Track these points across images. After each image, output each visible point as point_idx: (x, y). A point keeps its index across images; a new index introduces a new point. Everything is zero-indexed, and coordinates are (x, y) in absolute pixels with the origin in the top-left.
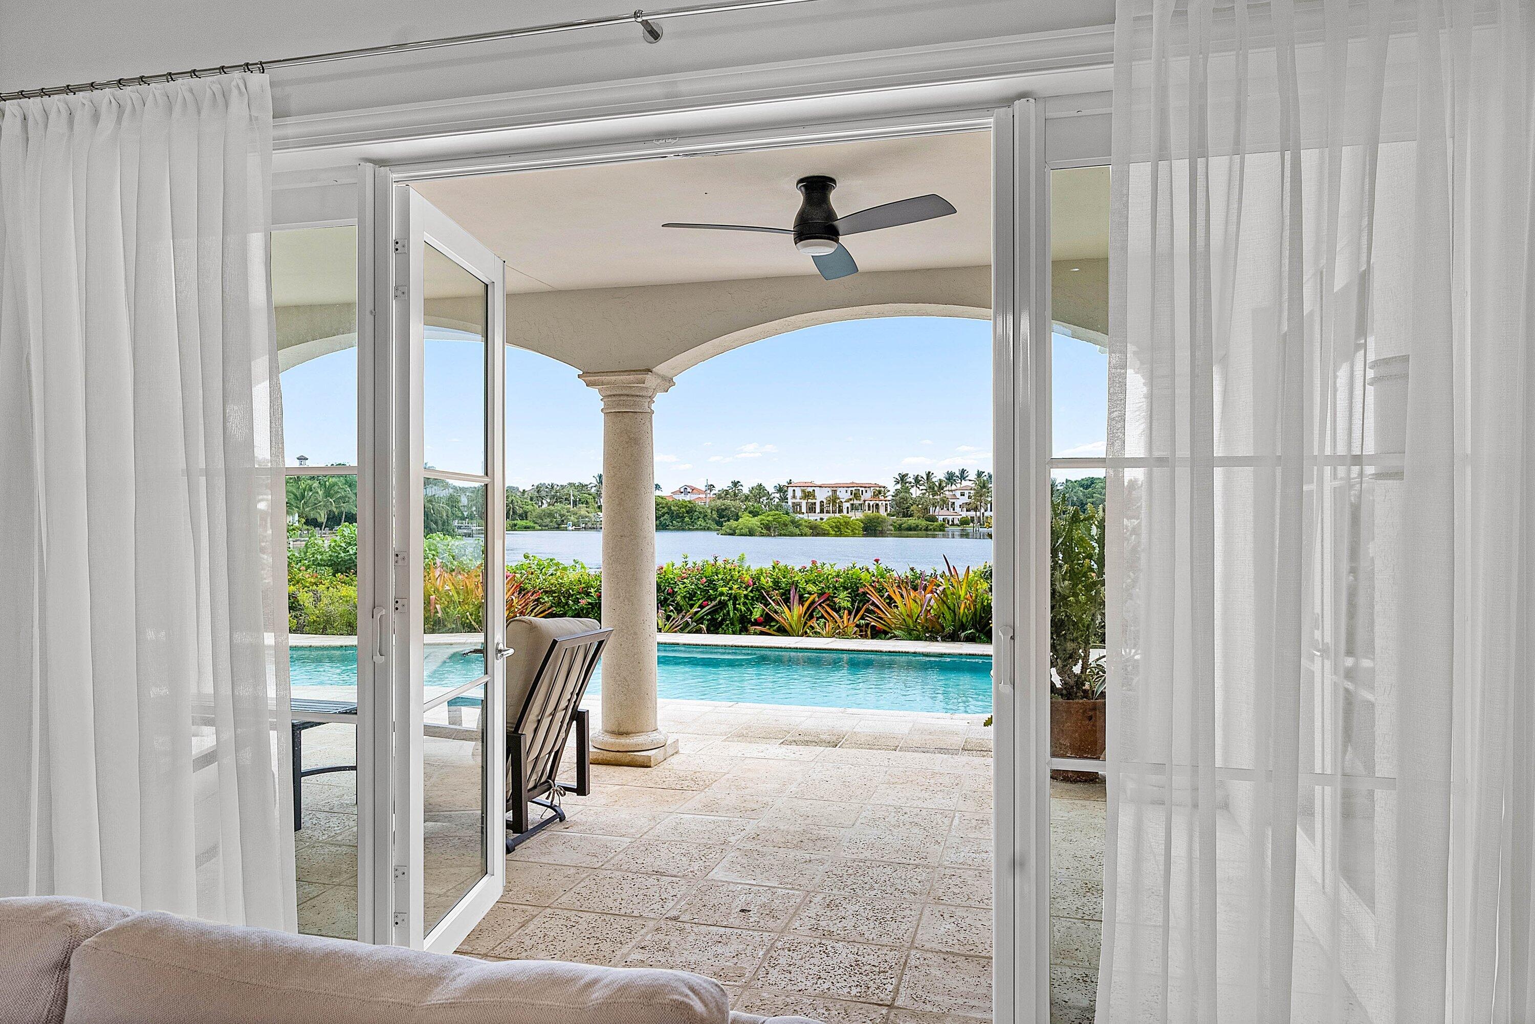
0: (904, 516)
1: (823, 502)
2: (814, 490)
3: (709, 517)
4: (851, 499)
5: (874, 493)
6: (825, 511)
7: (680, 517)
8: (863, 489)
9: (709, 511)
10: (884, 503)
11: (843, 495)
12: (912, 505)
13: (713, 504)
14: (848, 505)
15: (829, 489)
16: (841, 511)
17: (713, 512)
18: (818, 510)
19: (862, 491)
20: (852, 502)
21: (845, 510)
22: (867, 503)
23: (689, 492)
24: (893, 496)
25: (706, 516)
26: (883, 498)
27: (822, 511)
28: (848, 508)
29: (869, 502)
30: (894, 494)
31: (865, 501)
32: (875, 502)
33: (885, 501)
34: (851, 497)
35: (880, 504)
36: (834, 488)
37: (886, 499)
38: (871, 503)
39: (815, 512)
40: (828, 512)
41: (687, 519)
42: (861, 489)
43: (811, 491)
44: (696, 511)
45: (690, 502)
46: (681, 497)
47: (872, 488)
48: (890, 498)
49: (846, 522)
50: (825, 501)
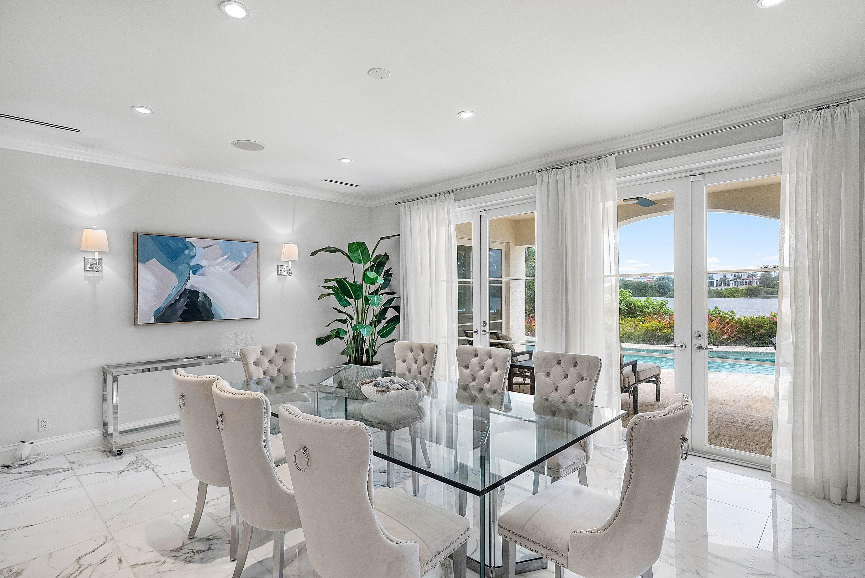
0: (768, 287)
1: (718, 281)
2: (713, 275)
3: (655, 289)
4: (735, 279)
5: (749, 275)
6: (719, 286)
7: (639, 290)
8: (742, 274)
9: (655, 287)
10: (755, 280)
11: (730, 277)
12: (773, 281)
13: (656, 283)
14: (733, 282)
15: (721, 274)
16: (728, 285)
17: (657, 287)
18: (715, 285)
19: (742, 275)
20: (735, 281)
21: (731, 285)
22: (744, 281)
23: (643, 278)
24: (760, 277)
25: (653, 289)
26: (754, 278)
27: (717, 285)
28: (733, 283)
29: (746, 280)
30: (760, 276)
31: (743, 280)
32: (749, 280)
33: (756, 279)
34: (735, 278)
35: (753, 281)
36: (724, 273)
37: (757, 278)
38: (747, 281)
39: (713, 286)
40: (720, 286)
41: (643, 291)
42: (741, 274)
43: (711, 275)
44: (648, 287)
45: (644, 282)
46: (639, 280)
47: (747, 273)
48: (758, 278)
49: (736, 291)
50: (719, 280)
